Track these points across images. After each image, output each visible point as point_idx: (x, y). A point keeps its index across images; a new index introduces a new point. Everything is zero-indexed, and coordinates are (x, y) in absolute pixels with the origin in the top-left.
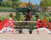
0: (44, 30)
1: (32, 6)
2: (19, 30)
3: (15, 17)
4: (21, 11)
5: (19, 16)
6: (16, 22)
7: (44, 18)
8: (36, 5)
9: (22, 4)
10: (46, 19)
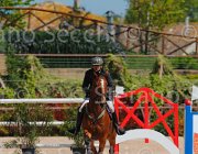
0: (147, 141)
1: (87, 23)
2: (21, 141)
3: (4, 77)
4: (32, 50)
5: (22, 73)
6: (9, 105)
7: (149, 82)
8: (109, 18)
9: (41, 14)
10: (160, 85)
